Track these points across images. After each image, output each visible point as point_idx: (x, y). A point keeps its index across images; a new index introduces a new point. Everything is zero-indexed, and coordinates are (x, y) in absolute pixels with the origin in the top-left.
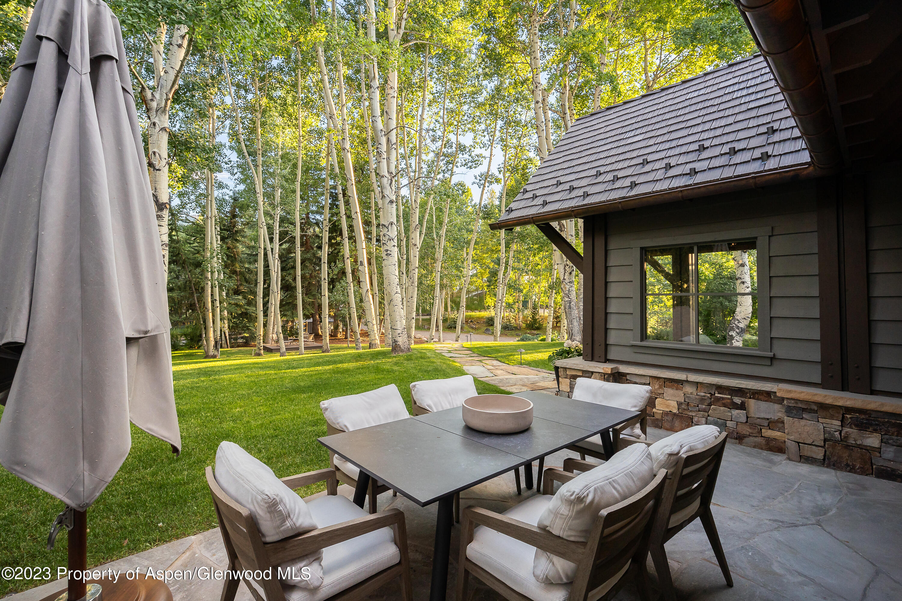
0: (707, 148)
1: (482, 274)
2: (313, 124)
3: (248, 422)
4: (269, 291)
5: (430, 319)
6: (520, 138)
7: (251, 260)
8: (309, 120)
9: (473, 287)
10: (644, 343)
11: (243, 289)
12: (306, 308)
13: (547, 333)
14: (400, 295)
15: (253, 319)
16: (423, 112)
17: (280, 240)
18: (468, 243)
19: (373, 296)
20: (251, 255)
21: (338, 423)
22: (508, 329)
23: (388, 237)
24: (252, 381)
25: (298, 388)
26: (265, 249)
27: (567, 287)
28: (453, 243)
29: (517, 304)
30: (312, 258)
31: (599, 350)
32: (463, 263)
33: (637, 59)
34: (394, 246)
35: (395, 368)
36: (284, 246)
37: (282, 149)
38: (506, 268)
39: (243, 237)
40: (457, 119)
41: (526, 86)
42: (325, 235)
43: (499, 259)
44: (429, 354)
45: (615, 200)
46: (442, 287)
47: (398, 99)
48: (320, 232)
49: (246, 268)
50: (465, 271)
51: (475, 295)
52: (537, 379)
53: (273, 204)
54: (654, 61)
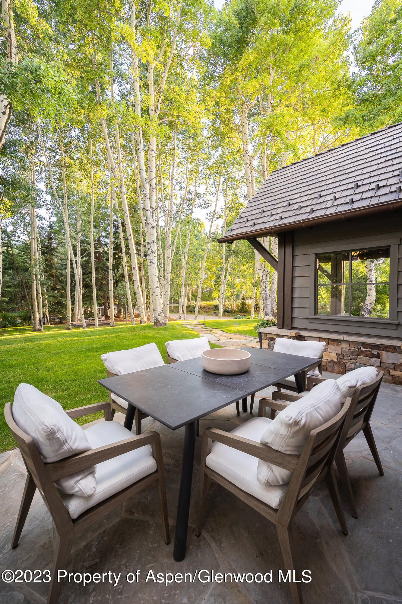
0: (360, 186)
1: (211, 277)
2: (101, 177)
3: (57, 371)
4: (75, 288)
5: (178, 307)
6: (235, 189)
7: (63, 268)
8: (98, 175)
9: (205, 286)
10: (316, 317)
11: (58, 286)
12: (99, 299)
13: (251, 314)
14: (159, 289)
15: (65, 306)
16: (173, 170)
17: (81, 255)
18: (202, 258)
19: (142, 291)
20: (63, 265)
21: (114, 370)
22: (227, 312)
23: (151, 251)
24: (61, 345)
25: (92, 349)
26: (71, 261)
27: (264, 284)
28: (193, 257)
29: (232, 296)
30: (103, 267)
31: (287, 322)
32: (199, 270)
33: (309, 137)
34: (155, 257)
35: (157, 335)
36: (84, 259)
37: (81, 194)
38: (226, 273)
39: (57, 252)
40: (195, 176)
41: (239, 154)
42: (111, 251)
43: (222, 268)
44: (178, 327)
45: (300, 221)
46: (186, 285)
47: (157, 162)
48: (108, 250)
49: (60, 273)
50: (200, 276)
51: (206, 291)
52: (246, 342)
53: (76, 231)
54: (320, 139)
